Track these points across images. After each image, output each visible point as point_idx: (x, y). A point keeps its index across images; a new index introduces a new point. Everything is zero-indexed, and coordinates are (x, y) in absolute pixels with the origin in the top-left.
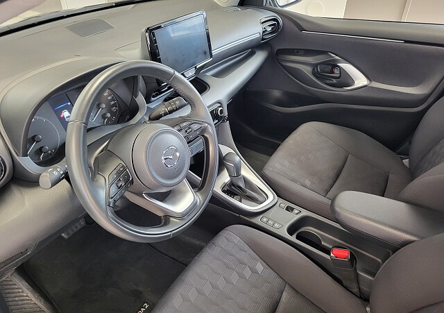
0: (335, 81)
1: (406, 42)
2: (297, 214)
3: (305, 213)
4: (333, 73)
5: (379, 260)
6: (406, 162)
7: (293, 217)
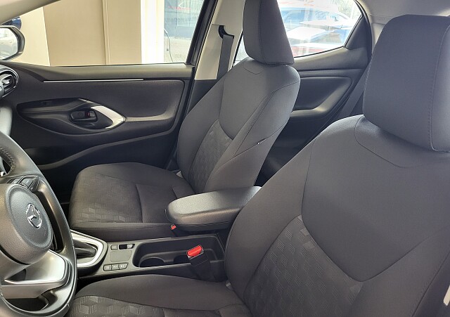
0: (93, 124)
1: (145, 79)
2: (132, 248)
3: (138, 243)
4: (89, 117)
5: (210, 249)
6: (179, 174)
7: (131, 252)
